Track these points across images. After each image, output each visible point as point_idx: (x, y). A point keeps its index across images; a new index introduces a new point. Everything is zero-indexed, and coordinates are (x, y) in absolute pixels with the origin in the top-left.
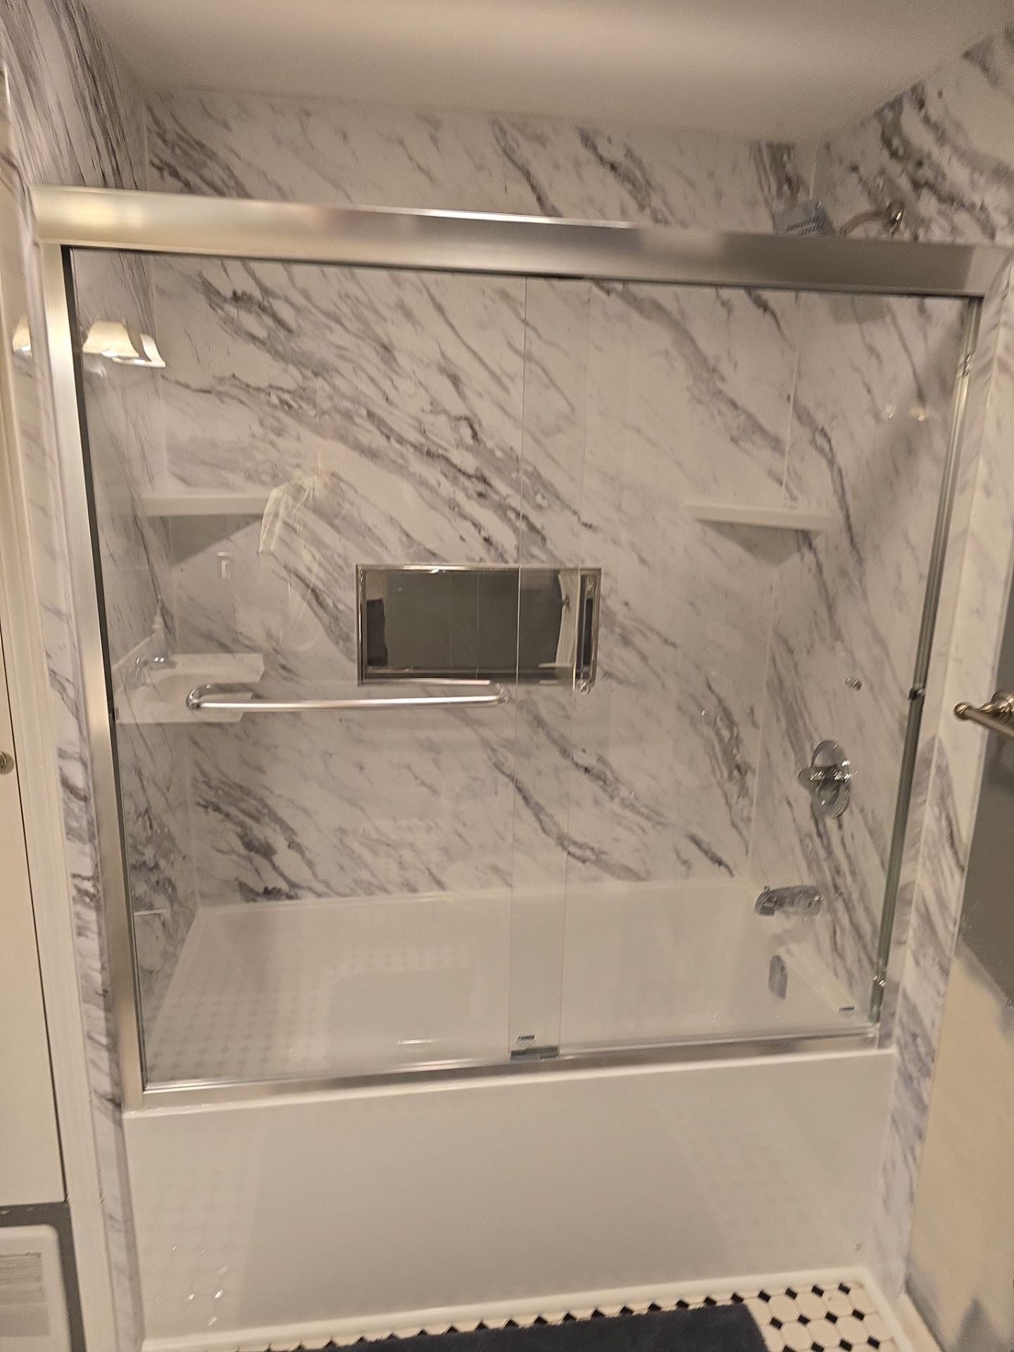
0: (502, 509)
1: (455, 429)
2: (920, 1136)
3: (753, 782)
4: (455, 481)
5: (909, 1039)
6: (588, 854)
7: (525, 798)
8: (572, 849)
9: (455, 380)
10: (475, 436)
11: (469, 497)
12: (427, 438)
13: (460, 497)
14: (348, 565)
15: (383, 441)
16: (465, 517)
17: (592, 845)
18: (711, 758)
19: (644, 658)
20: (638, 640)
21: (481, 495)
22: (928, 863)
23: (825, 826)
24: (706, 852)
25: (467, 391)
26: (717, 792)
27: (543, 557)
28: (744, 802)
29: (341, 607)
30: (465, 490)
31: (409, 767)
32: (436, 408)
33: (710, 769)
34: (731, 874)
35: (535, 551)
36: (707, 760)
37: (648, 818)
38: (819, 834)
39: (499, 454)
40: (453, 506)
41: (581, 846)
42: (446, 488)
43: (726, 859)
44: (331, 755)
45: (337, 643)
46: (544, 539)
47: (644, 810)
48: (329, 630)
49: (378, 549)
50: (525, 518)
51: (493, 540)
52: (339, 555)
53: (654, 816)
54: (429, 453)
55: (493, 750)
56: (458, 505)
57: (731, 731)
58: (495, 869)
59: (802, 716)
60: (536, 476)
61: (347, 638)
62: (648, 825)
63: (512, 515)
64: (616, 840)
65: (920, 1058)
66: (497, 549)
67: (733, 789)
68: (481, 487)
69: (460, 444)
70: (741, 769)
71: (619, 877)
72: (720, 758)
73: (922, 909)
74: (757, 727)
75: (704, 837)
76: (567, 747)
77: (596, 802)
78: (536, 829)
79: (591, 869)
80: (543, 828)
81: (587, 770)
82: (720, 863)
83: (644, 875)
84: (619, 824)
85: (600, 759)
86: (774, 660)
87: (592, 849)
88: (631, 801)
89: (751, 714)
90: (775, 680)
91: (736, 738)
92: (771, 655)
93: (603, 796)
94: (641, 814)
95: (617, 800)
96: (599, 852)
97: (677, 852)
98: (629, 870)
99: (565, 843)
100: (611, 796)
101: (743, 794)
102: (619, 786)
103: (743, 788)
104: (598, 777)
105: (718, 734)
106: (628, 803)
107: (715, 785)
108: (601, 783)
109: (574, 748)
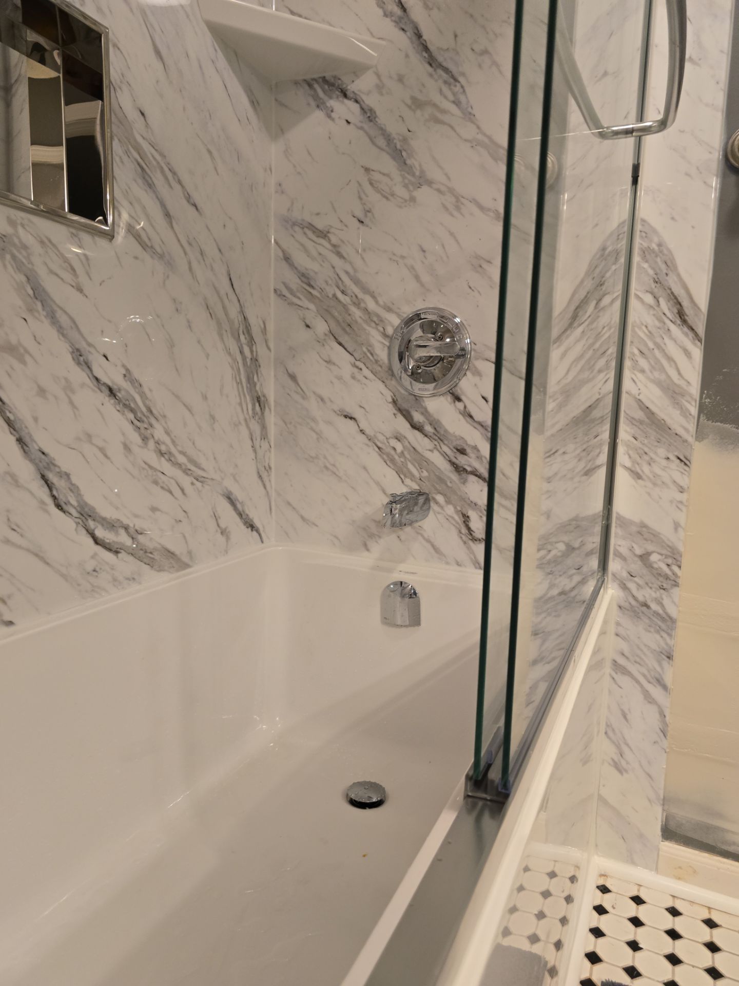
2: (669, 657)
3: (271, 419)
5: (636, 566)
6: (123, 539)
7: (20, 440)
8: (100, 533)
17: (126, 521)
18: (238, 383)
19: (167, 215)
20: (158, 180)
22: (643, 363)
23: (425, 413)
24: (240, 515)
26: (245, 433)
28: (265, 445)
33: (238, 401)
34: (262, 542)
36: (235, 384)
37: (186, 471)
38: (415, 427)
41: (111, 525)
43: (257, 523)
47: (182, 459)
53: (193, 468)
57: (252, 351)
59: (357, 303)
62: (186, 481)
64: (154, 509)
65: (659, 574)
67: (256, 428)
70: (259, 400)
71: (161, 569)
72: (244, 385)
73: (639, 415)
74: (269, 349)
75: (238, 494)
76: (83, 345)
77: (127, 448)
78: (43, 503)
79: (125, 564)
80: (54, 497)
81: (112, 392)
82: (252, 527)
83: (185, 559)
84: (156, 482)
85: (128, 375)
86: (287, 259)
87: (126, 528)
88: (167, 446)
89: (264, 331)
90: (294, 281)
91: (255, 360)
92: (281, 255)
93: (135, 437)
94: (179, 465)
95: (151, 444)
96: (135, 533)
97: (216, 518)
98: (171, 554)
99: (91, 524)
100: (145, 439)
101: (264, 436)
102: (153, 421)
103: (264, 427)
104: (126, 406)
105: (241, 352)
106: (163, 448)
107: (243, 422)
108: (131, 416)
109: (92, 350)
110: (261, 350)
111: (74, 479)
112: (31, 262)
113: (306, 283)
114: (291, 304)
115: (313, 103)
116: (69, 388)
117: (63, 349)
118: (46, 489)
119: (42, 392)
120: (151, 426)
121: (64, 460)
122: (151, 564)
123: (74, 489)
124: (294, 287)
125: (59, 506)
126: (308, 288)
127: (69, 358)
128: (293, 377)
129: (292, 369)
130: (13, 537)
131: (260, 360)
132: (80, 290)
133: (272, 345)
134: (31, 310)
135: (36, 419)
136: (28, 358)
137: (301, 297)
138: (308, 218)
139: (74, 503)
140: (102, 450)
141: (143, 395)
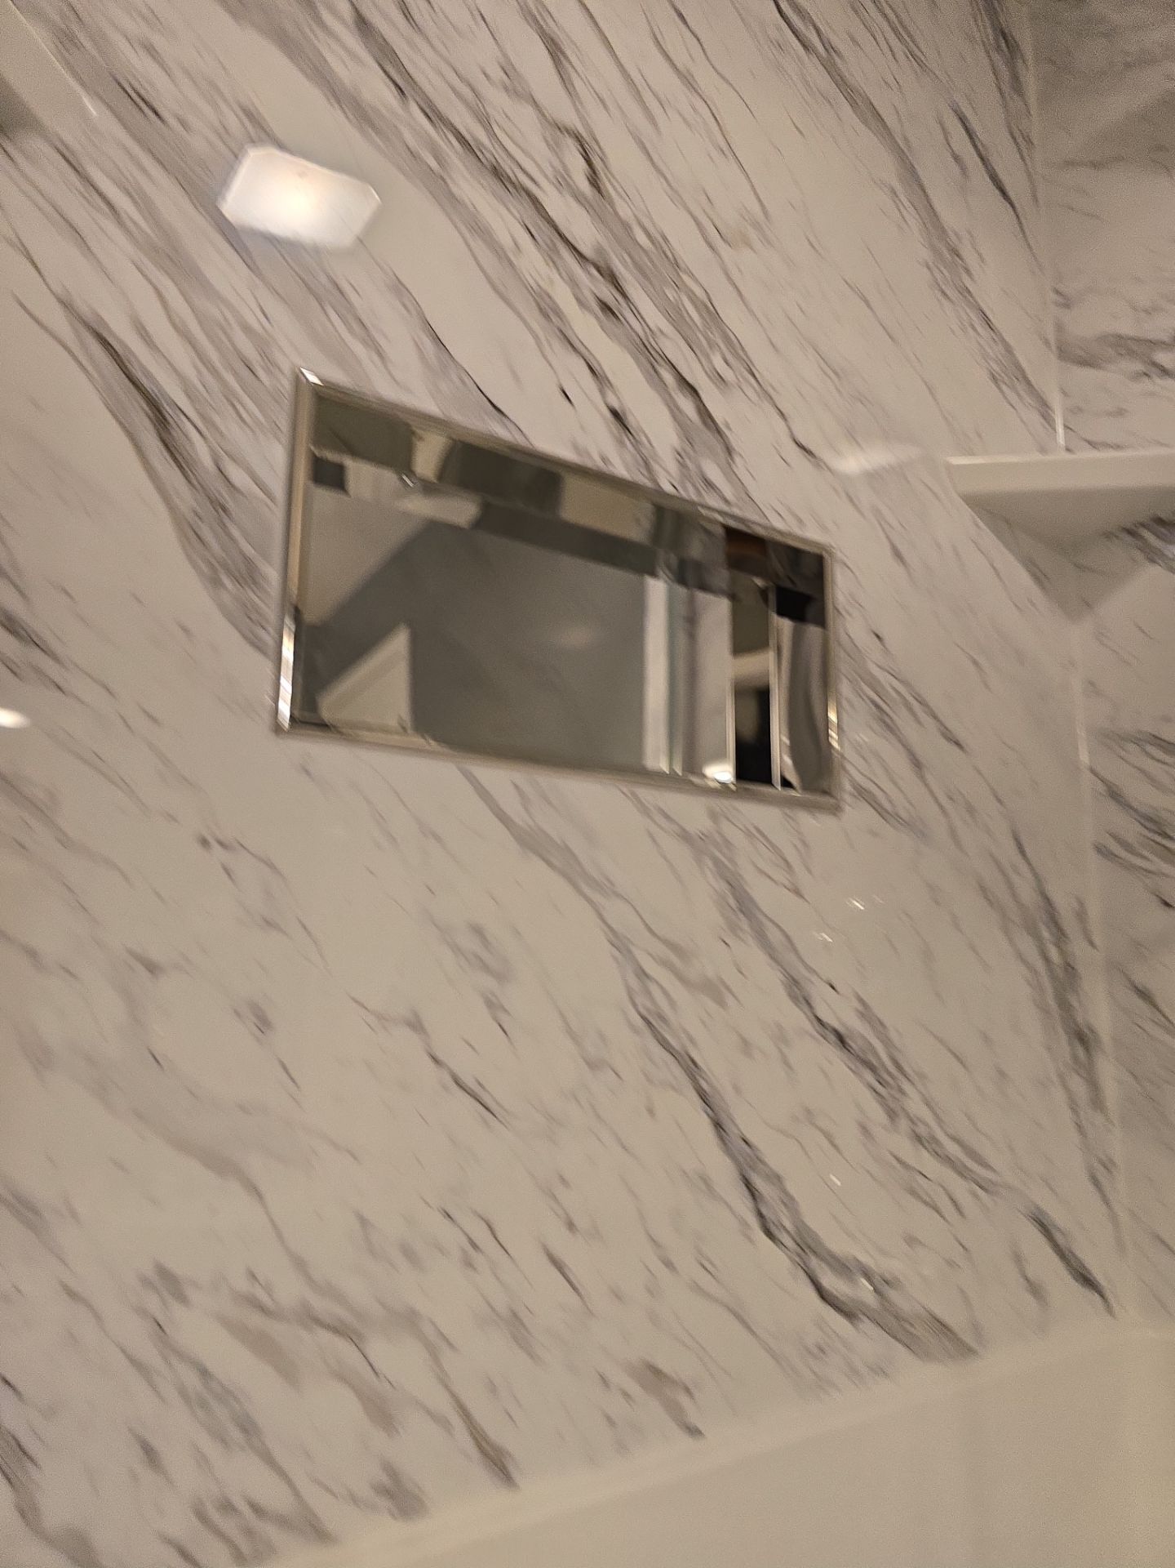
0: (649, 355)
1: (555, 148)
3: (1108, 1070)
4: (552, 258)
7: (718, 1125)
8: (829, 1281)
9: (555, 50)
10: (594, 180)
11: (581, 303)
12: (492, 135)
13: (563, 296)
14: (271, 364)
15: (389, 95)
16: (571, 344)
17: (866, 1261)
18: (1042, 1012)
19: (917, 764)
20: (902, 719)
21: (606, 308)
24: (1064, 1257)
25: (578, 83)
26: (1059, 1095)
27: (728, 492)
28: (1099, 1120)
29: (237, 476)
30: (573, 283)
31: (416, 1024)
32: (515, 85)
33: (1045, 1040)
34: (1112, 1315)
35: (714, 473)
36: (1037, 1014)
37: (962, 1172)
39: (642, 238)
40: (548, 310)
41: (843, 1267)
42: (533, 262)
43: (1098, 1275)
44: (152, 968)
45: (216, 582)
46: (729, 450)
47: (953, 1149)
48: (189, 533)
49: (359, 349)
50: (693, 391)
51: (631, 421)
52: (247, 329)
53: (972, 1165)
54: (497, 172)
55: (642, 974)
56: (558, 313)
57: (1062, 952)
58: (654, 1377)
60: (711, 314)
61: (248, 576)
62: (960, 1188)
63: (668, 377)
64: (911, 1241)
66: (636, 444)
67: (1078, 1086)
68: (607, 293)
69: (563, 182)
70: (1082, 1037)
72: (1054, 1013)
74: (1092, 943)
75: (1057, 1216)
76: (801, 972)
77: (865, 1130)
78: (744, 1224)
79: (867, 1341)
80: (760, 1215)
81: (841, 1040)
82: (1087, 1280)
83: (968, 1338)
84: (913, 1192)
85: (865, 1012)
86: (1115, 794)
87: (867, 1275)
88: (927, 1125)
89: (1081, 916)
90: (1132, 830)
91: (1070, 968)
92: (1101, 788)
93: (876, 1113)
94: (948, 1161)
95: (903, 1123)
96: (882, 1284)
97: (1018, 1259)
98: (942, 1327)
99: (814, 1262)
100: (892, 1114)
101: (1097, 1103)
102: (906, 1086)
103: (1094, 1085)
104: (865, 1062)
105: (1047, 960)
106: (922, 1130)
107: (1055, 1079)
108: (869, 1077)
109: (814, 979)
110: (1078, 948)
111: (791, 1187)
112: (735, 864)
113: (1156, 832)
114: (1130, 868)
115: (1139, 556)
116: (781, 1037)
117: (772, 978)
118: (749, 1202)
119: (746, 1046)
120: (902, 1091)
121: (775, 1153)
122: (910, 1343)
123: (789, 1202)
124: (1131, 838)
125: (769, 1234)
126: (1159, 839)
127: (782, 994)
128: (1144, 994)
129: (1141, 977)
130: (704, 1280)
131: (1080, 968)
132: (797, 892)
133: (1097, 940)
134: (734, 928)
135: (737, 1089)
136: (730, 1000)
137: (1151, 856)
138: (1148, 727)
139: (788, 1224)
140: (828, 1136)
141: (887, 1042)
